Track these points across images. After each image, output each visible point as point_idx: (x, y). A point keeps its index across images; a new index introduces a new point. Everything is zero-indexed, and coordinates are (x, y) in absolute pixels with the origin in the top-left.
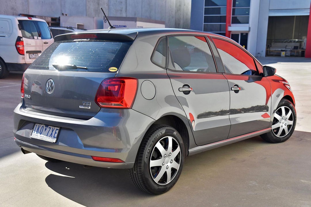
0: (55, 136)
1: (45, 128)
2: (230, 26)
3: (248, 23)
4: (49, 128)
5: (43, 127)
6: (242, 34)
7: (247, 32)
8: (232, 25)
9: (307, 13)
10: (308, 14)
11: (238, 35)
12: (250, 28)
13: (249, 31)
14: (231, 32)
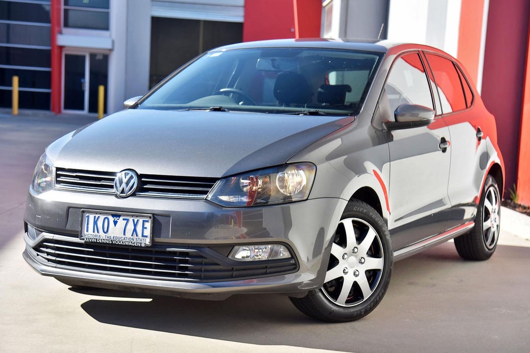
2: (61, 33)
3: (106, 28)
6: (93, 56)
7: (107, 52)
8: (65, 30)
9: (238, 16)
10: (240, 20)
11: (83, 57)
12: (113, 42)
13: (111, 50)
14: (64, 49)
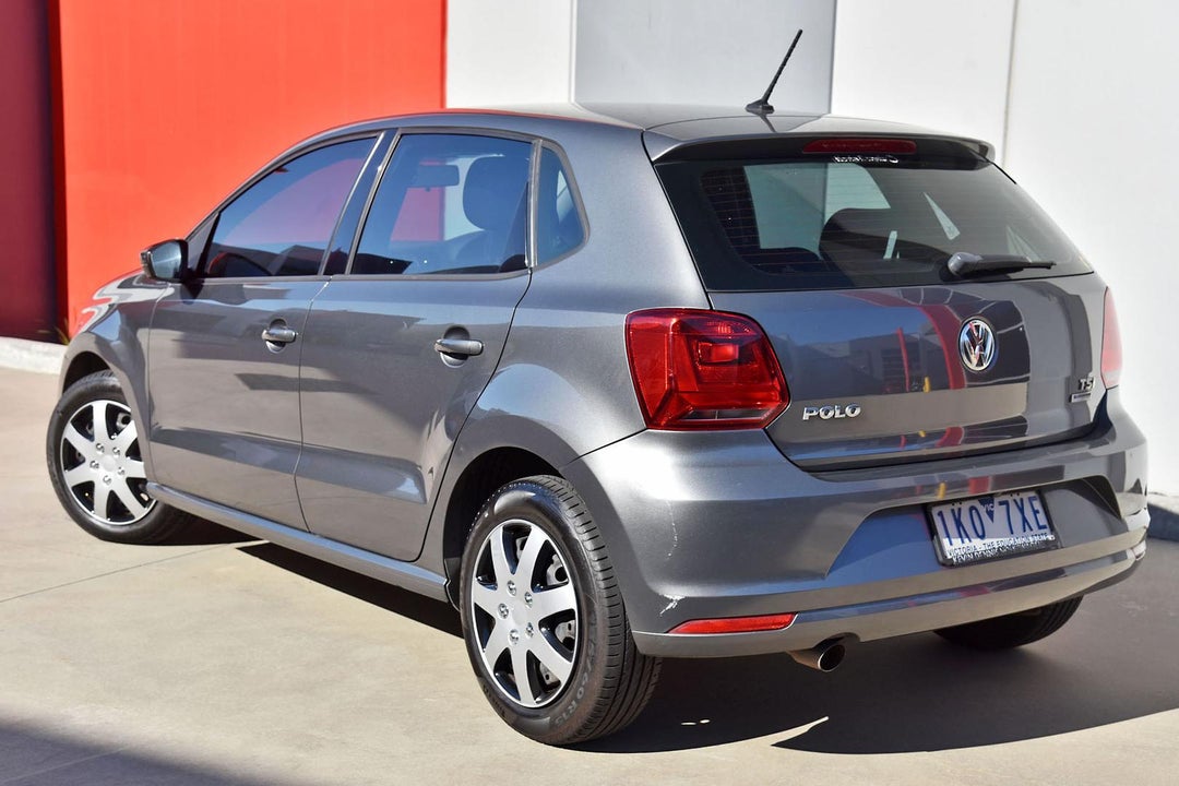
0: (1041, 524)
1: (982, 510)
4: (1001, 503)
5: (972, 508)
